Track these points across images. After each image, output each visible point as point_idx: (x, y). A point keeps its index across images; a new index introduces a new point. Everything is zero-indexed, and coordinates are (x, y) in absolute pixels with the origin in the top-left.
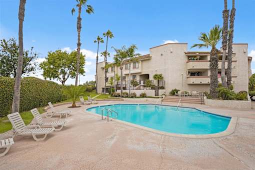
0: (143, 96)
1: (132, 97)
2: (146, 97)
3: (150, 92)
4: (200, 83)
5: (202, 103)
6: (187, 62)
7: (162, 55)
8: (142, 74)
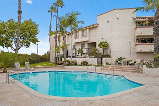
0: (84, 64)
1: (72, 65)
2: (87, 65)
3: (93, 60)
4: (149, 51)
5: (140, 71)
6: (135, 29)
7: (108, 22)
8: (90, 42)
